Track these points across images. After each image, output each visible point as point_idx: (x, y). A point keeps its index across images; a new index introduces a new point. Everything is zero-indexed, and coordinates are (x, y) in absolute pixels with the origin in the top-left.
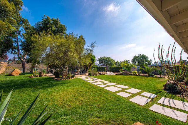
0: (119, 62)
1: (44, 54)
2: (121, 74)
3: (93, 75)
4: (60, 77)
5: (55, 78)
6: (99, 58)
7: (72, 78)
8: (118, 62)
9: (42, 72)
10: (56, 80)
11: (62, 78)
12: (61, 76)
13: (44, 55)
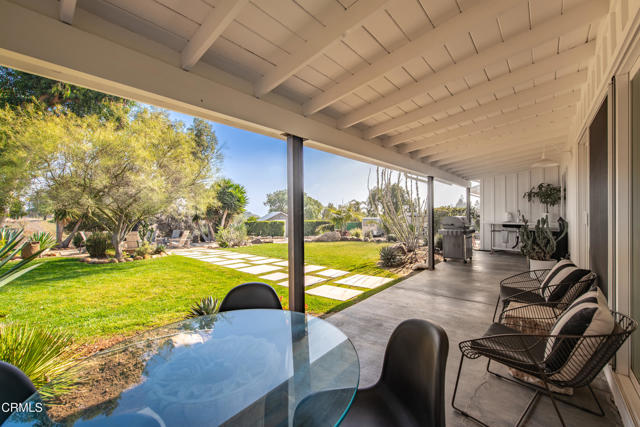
0: (336, 206)
1: (42, 179)
2: (318, 241)
3: (233, 246)
4: (110, 256)
5: (90, 259)
6: (269, 196)
7: (154, 256)
8: (331, 206)
9: (34, 243)
10: (94, 263)
11: (117, 255)
12: (113, 253)
13: (40, 183)
